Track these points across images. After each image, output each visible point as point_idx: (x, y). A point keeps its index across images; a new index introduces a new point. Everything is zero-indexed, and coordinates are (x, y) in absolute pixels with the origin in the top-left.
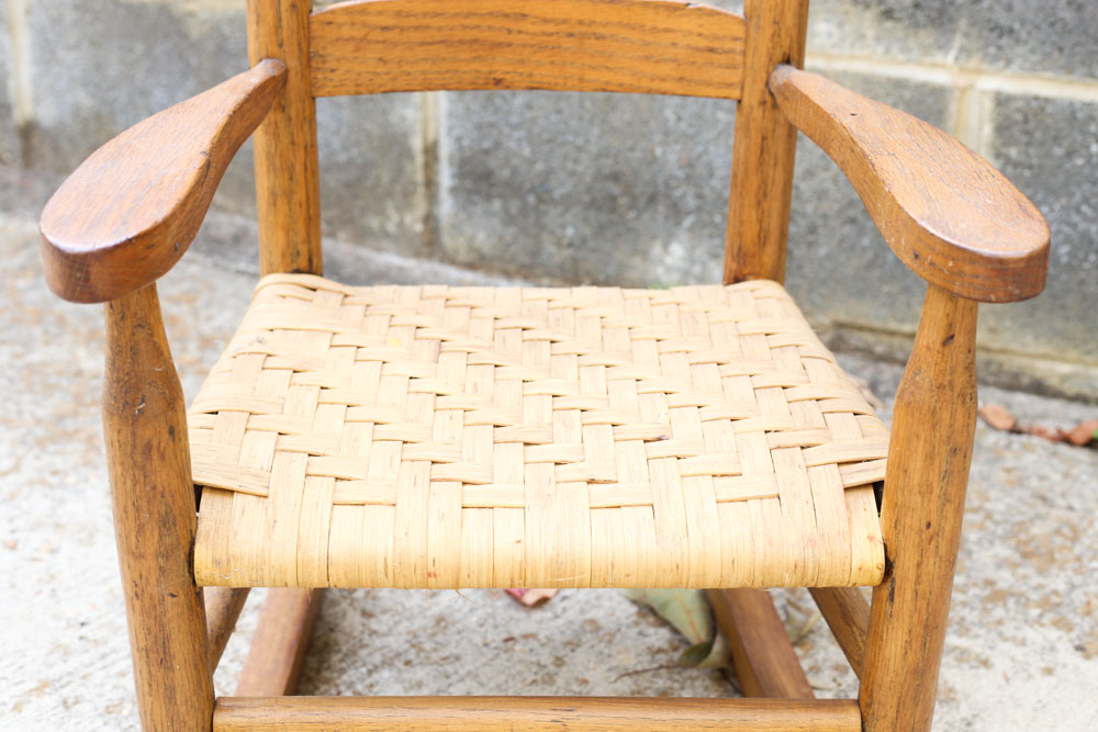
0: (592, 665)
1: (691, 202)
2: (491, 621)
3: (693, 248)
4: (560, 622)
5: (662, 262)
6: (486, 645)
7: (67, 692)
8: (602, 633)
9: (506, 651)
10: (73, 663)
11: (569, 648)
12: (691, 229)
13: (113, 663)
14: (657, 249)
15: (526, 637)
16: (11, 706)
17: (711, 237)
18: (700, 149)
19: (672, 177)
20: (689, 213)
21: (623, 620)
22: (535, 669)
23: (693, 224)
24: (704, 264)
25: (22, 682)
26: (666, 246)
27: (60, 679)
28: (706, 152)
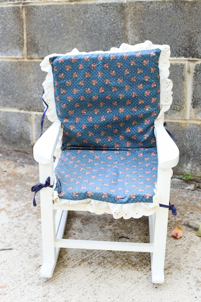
0: (195, 249)
1: (192, 155)
2: (171, 242)
3: (193, 164)
4: (186, 241)
5: (186, 168)
6: (172, 247)
7: (89, 261)
8: (195, 243)
9: (176, 248)
10: (88, 256)
11: (189, 246)
12: (192, 160)
13: (96, 255)
14: (185, 165)
15: (179, 245)
16: (78, 264)
17: (197, 162)
18: (194, 143)
19: (188, 149)
20: (192, 157)
21: (198, 240)
22: (183, 251)
23: (193, 159)
24: (195, 168)
25: (78, 260)
26: (187, 165)
27: (86, 259)
28: (195, 144)
